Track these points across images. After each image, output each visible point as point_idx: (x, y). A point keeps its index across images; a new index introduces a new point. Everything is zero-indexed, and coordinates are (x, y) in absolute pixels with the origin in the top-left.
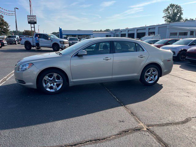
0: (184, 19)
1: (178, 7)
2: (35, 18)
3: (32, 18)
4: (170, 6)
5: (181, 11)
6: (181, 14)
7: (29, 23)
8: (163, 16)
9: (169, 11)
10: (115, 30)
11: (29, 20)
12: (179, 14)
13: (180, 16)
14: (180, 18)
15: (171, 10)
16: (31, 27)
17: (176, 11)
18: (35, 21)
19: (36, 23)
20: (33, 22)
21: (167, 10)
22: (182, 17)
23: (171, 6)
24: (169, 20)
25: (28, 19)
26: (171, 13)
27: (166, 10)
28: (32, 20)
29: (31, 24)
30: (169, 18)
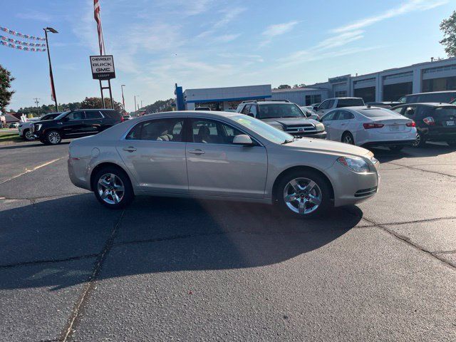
2: (109, 62)
3: (103, 62)
7: (95, 76)
8: (442, 39)
11: (95, 68)
16: (102, 89)
18: (112, 71)
19: (112, 75)
20: (106, 73)
25: (92, 65)
27: (447, 22)
28: (103, 67)
29: (101, 79)
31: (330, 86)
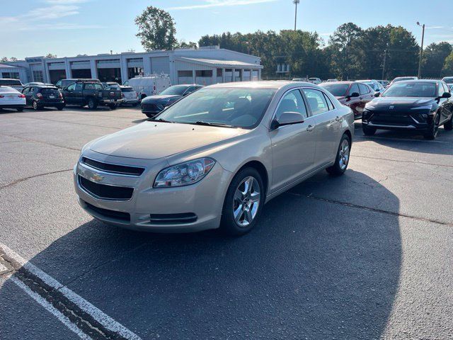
0: (179, 42)
1: (165, 15)
4: (148, 12)
5: (171, 24)
6: (173, 31)
8: (137, 33)
9: (148, 22)
10: (28, 60)
12: (169, 30)
13: (171, 35)
14: (172, 40)
15: (151, 20)
17: (161, 23)
21: (143, 19)
22: (175, 38)
23: (150, 13)
24: (151, 43)
26: (151, 27)
27: (140, 19)
30: (150, 37)
31: (27, 65)
